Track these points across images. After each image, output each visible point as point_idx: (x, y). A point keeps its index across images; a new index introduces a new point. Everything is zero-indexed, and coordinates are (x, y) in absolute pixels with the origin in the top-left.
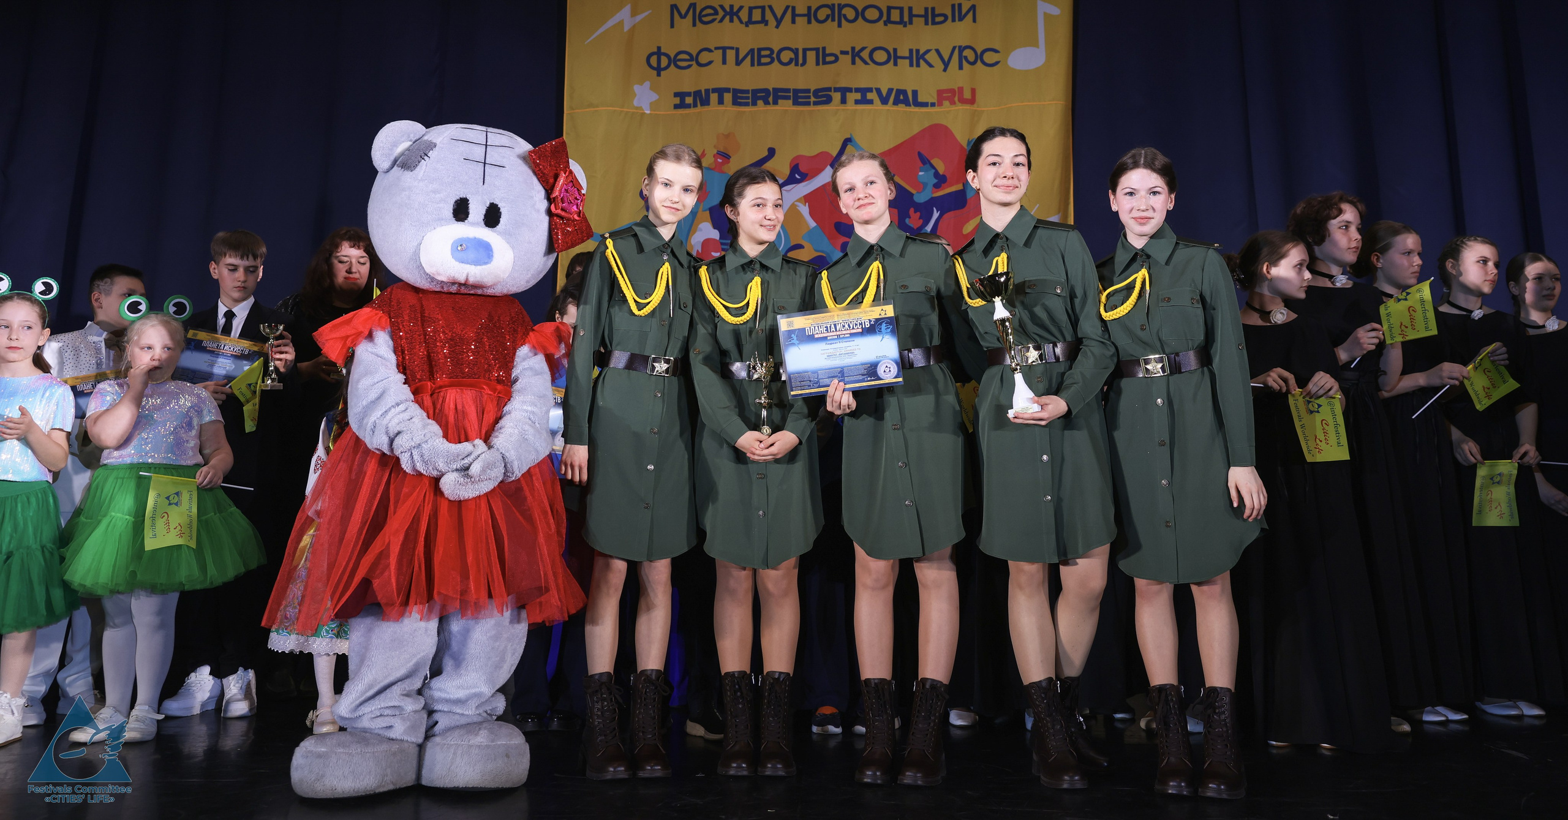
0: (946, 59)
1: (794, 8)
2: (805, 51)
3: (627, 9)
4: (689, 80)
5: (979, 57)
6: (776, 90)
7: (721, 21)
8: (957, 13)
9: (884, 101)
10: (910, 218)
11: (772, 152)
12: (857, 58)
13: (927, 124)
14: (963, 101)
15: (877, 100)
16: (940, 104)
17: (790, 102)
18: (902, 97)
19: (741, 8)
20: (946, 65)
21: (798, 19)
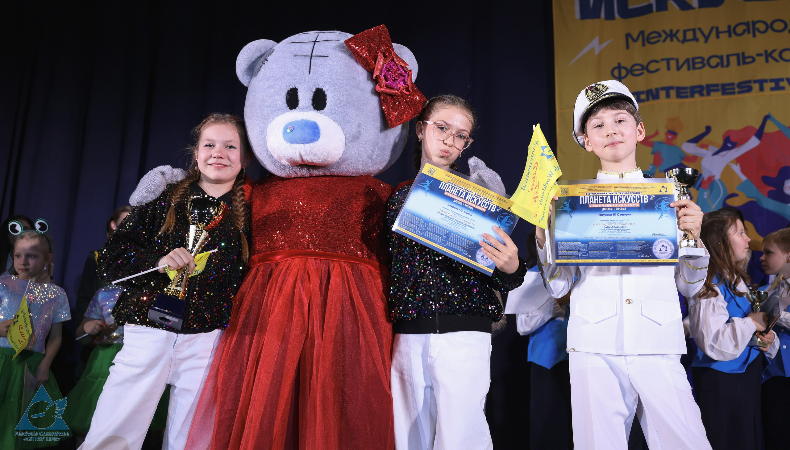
1: (717, 29)
2: (728, 56)
3: (596, 40)
4: (642, 83)
6: (708, 86)
7: (664, 41)
11: (708, 130)
12: (770, 59)
17: (720, 93)
19: (678, 31)
21: (721, 35)
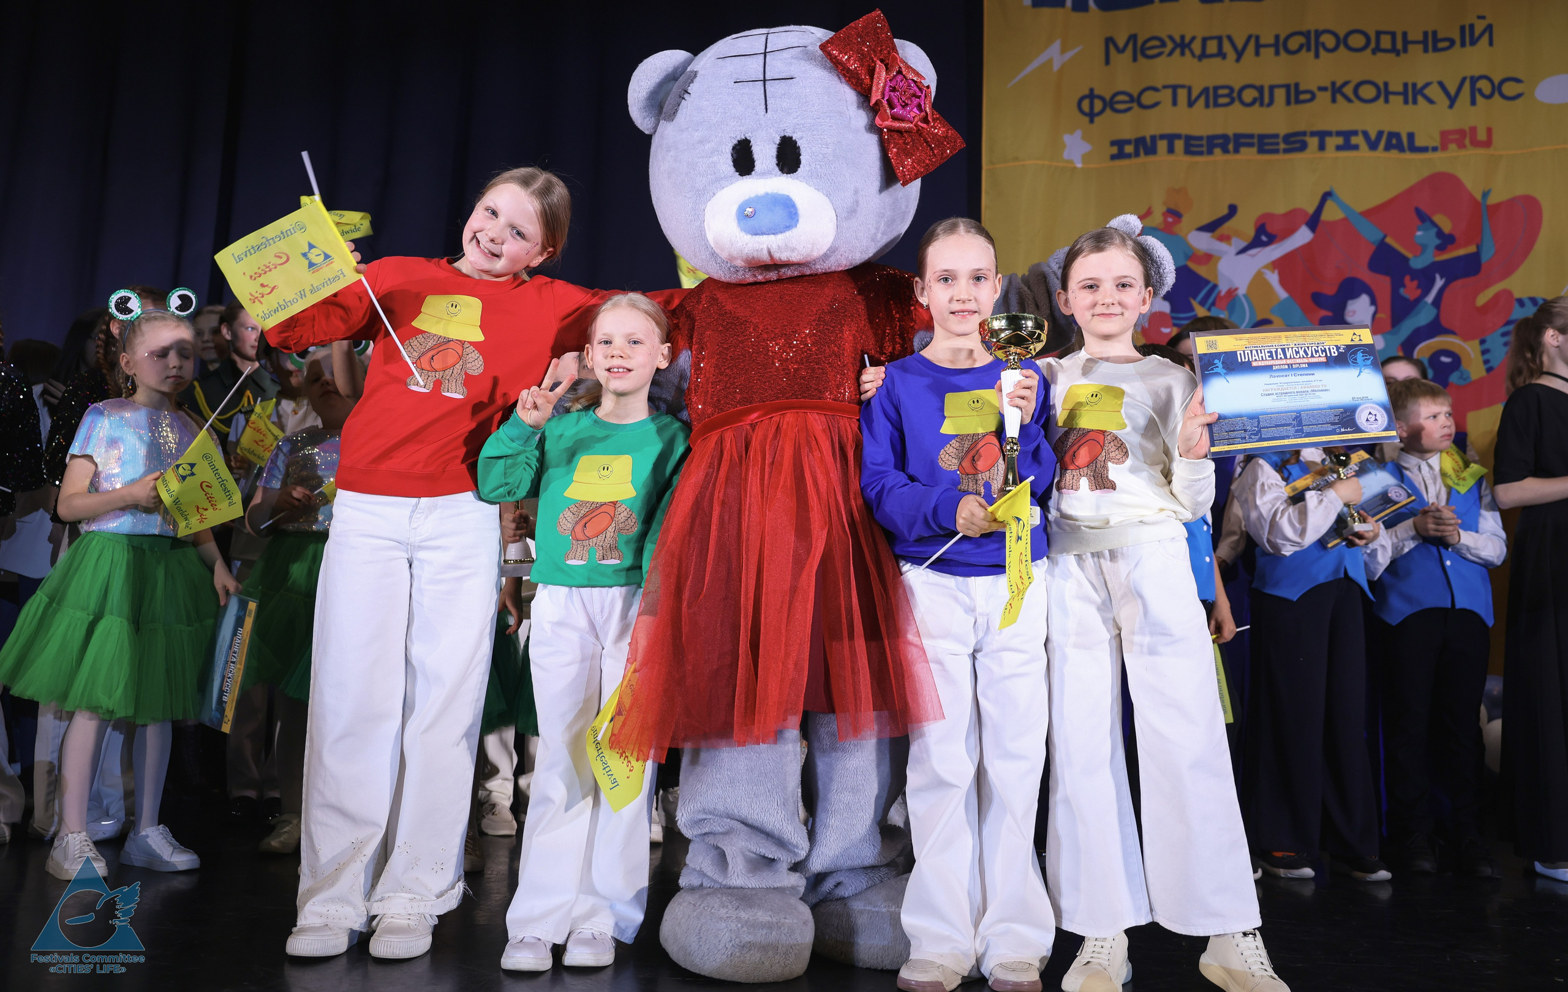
0: (1452, 92)
1: (1257, 38)
2: (1272, 88)
3: (1057, 46)
4: (1126, 126)
5: (1497, 89)
6: (1237, 136)
7: (1170, 54)
8: (1468, 37)
9: (1373, 146)
10: (1404, 286)
11: (1233, 210)
12: (1339, 97)
13: (1426, 173)
14: (1476, 143)
15: (1363, 145)
16: (1444, 147)
17: (1255, 150)
18: (1394, 141)
19: (1193, 39)
20: (1453, 101)
21: (1262, 50)
